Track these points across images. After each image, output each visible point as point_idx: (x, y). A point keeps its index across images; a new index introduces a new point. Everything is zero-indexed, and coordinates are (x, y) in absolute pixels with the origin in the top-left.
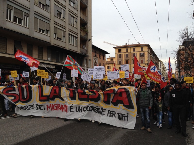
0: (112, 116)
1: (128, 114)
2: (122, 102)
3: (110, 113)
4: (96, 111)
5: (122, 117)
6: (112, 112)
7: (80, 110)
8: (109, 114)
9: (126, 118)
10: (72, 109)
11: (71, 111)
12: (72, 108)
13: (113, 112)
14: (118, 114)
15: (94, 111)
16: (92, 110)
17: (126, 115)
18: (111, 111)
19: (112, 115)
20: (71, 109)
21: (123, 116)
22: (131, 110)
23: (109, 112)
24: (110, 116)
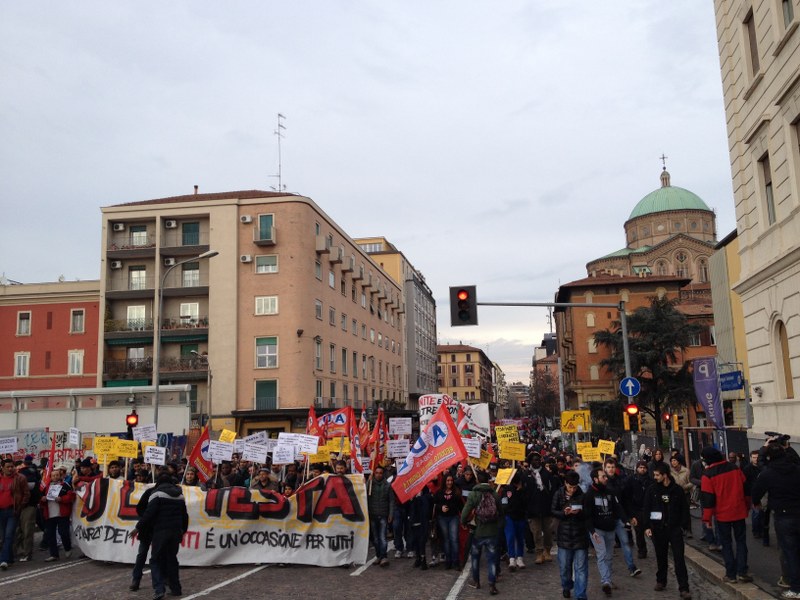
0: (317, 546)
1: (352, 533)
2: (337, 510)
3: (313, 541)
4: (274, 543)
5: (339, 542)
6: (315, 538)
7: (232, 543)
8: (310, 544)
9: (349, 543)
10: (211, 540)
11: (207, 547)
12: (210, 537)
13: (318, 536)
14: (330, 538)
15: (270, 543)
16: (263, 542)
17: (350, 537)
18: (313, 536)
19: (316, 543)
20: (208, 540)
21: (343, 539)
22: (358, 523)
23: (310, 538)
24: (313, 547)
